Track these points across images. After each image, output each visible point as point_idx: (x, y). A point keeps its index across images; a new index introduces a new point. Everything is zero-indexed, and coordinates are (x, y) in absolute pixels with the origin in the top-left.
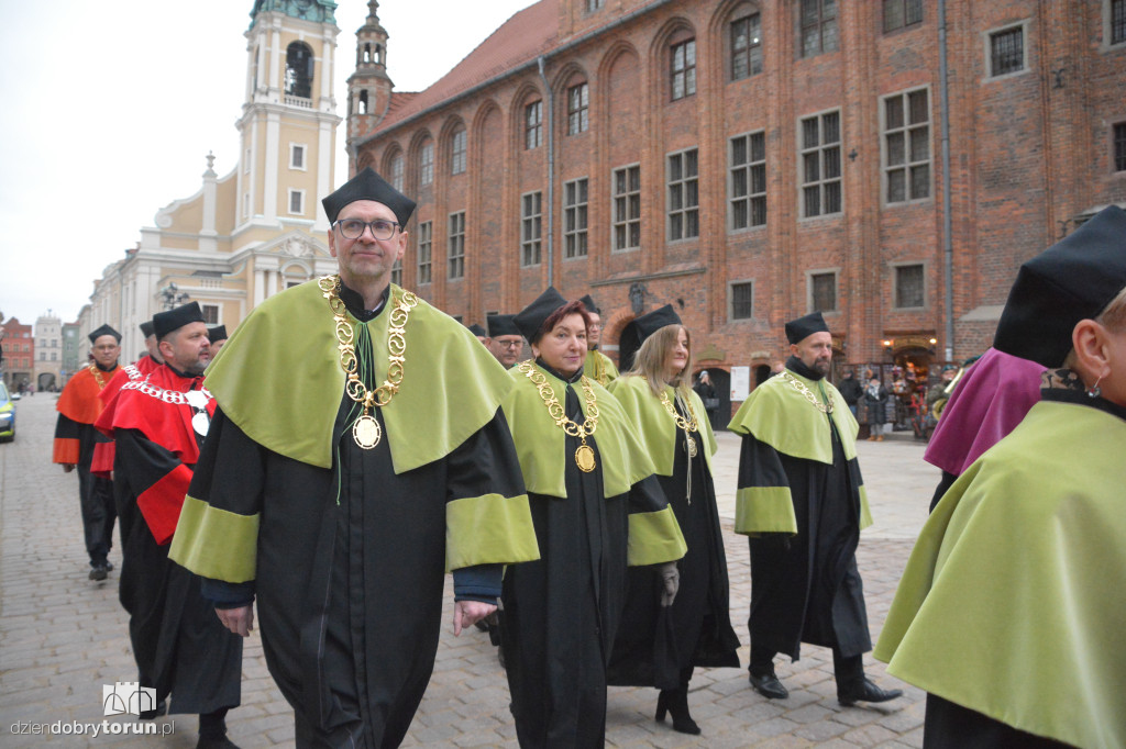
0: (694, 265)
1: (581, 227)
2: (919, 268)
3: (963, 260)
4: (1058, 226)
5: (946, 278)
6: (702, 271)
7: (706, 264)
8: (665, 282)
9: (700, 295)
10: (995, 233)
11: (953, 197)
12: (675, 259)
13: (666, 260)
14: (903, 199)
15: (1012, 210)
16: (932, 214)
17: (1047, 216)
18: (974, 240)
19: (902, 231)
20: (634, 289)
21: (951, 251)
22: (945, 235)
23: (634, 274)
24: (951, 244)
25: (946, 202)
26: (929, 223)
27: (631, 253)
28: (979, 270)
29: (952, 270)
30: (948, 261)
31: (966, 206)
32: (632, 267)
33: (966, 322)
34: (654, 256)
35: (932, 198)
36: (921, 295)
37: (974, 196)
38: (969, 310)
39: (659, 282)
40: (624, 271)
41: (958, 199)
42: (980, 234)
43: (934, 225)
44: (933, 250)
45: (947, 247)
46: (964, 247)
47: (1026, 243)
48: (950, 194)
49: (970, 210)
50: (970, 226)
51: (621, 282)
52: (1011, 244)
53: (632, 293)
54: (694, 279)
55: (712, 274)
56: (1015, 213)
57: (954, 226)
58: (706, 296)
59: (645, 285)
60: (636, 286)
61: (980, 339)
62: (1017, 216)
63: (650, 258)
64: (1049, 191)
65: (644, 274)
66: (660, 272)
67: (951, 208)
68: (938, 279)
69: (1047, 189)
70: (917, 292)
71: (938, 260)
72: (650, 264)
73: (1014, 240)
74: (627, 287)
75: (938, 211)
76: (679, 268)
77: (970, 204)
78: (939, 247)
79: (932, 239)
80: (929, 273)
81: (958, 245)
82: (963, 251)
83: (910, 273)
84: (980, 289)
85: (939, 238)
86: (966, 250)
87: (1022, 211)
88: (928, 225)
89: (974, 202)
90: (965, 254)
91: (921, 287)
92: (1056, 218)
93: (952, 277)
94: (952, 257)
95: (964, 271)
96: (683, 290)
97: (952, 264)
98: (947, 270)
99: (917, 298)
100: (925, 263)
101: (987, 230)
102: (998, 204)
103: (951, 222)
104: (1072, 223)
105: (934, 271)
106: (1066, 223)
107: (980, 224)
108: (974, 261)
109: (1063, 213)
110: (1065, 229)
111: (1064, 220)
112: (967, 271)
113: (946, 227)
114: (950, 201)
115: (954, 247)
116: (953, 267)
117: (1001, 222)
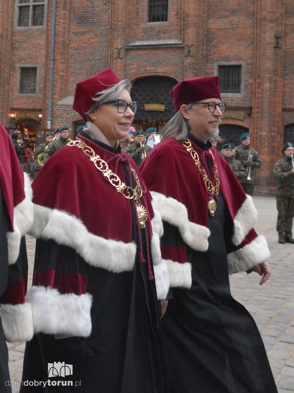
2: (35, 69)
3: (60, 66)
4: (116, 51)
5: (50, 77)
10: (80, 51)
11: (57, 27)
14: (28, 25)
15: (91, 38)
16: (44, 36)
17: (111, 45)
18: (68, 54)
19: (25, 45)
21: (54, 60)
22: (51, 50)
24: (54, 56)
25: (53, 29)
26: (42, 42)
28: (69, 74)
29: (54, 73)
30: (51, 67)
31: (64, 33)
33: (60, 105)
35: (44, 26)
36: (35, 86)
37: (69, 28)
38: (62, 98)
41: (60, 28)
42: (71, 51)
43: (45, 43)
44: (44, 59)
45: (52, 58)
46: (62, 59)
47: (97, 59)
48: (56, 25)
49: (66, 36)
50: (66, 46)
52: (89, 59)
56: (92, 40)
57: (56, 45)
61: (68, 116)
62: (94, 42)
64: (112, 29)
67: (55, 34)
68: (45, 77)
69: (111, 28)
70: (32, 84)
71: (46, 66)
73: (91, 57)
75: (47, 34)
77: (67, 32)
78: (47, 57)
79: (43, 52)
80: (40, 73)
81: (58, 57)
82: (61, 61)
83: (28, 72)
84: (69, 85)
85: (47, 51)
86: (63, 61)
87: (96, 40)
88: (41, 43)
89: (69, 31)
90: (62, 63)
91: (35, 81)
92: (115, 47)
93: (53, 77)
94: (54, 64)
95: (60, 74)
97: (54, 68)
98: (51, 72)
99: (32, 88)
100: (38, 66)
101: (76, 50)
102: (82, 34)
103: (55, 42)
104: (123, 50)
105: (43, 72)
106: (119, 50)
107: (72, 45)
108: (67, 68)
109: (119, 44)
110: (119, 53)
111: (119, 47)
112: (62, 73)
113: (52, 45)
114: (55, 29)
115: (55, 58)
116: (55, 71)
117: (84, 45)
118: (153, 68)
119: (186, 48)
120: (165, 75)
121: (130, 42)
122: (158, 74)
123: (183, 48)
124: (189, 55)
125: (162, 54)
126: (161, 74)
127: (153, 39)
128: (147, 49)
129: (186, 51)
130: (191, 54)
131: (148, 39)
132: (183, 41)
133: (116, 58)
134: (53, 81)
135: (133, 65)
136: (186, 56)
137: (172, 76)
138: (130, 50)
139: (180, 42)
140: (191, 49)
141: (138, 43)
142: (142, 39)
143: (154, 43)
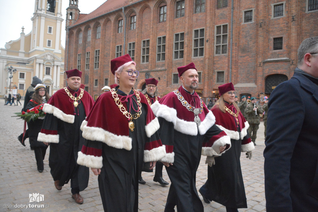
0: (163, 68)
1: (132, 56)
2: (223, 72)
3: (234, 71)
4: (259, 63)
5: (230, 76)
6: (165, 70)
7: (167, 68)
8: (155, 72)
9: (165, 76)
10: (243, 64)
12: (158, 66)
13: (156, 66)
14: (220, 54)
15: (248, 58)
16: (227, 58)
17: (256, 61)
18: (238, 66)
19: (219, 62)
20: (147, 74)
21: (231, 68)
22: (230, 64)
23: (147, 70)
25: (231, 55)
26: (226, 60)
27: (146, 64)
28: (238, 74)
30: (230, 71)
31: (236, 56)
32: (146, 68)
34: (152, 65)
35: (227, 54)
36: (223, 80)
37: (238, 54)
38: (235, 84)
39: (153, 72)
40: (144, 69)
41: (234, 54)
42: (239, 64)
43: (227, 61)
44: (227, 68)
45: (230, 67)
47: (251, 67)
48: (232, 53)
49: (237, 58)
50: (236, 62)
51: (143, 72)
52: (247, 67)
53: (146, 75)
54: (163, 72)
55: (168, 71)
56: (248, 59)
58: (166, 77)
59: (150, 73)
60: (147, 73)
61: (238, 92)
62: (248, 60)
63: (151, 66)
64: (257, 54)
65: (150, 70)
66: (154, 70)
67: (232, 57)
68: (228, 75)
69: (256, 53)
70: (222, 79)
71: (228, 71)
72: (151, 67)
74: (144, 74)
75: (229, 57)
76: (159, 69)
77: (237, 56)
78: (228, 67)
79: (227, 65)
80: (226, 74)
81: (233, 67)
83: (221, 74)
84: (238, 79)
85: (228, 64)
86: (235, 68)
87: (250, 59)
89: (238, 56)
90: (235, 69)
91: (223, 77)
92: (258, 61)
94: (231, 70)
95: (234, 74)
96: (160, 75)
97: (231, 72)
98: (230, 73)
99: (222, 80)
100: (225, 71)
101: (241, 63)
102: (244, 56)
103: (232, 60)
104: (262, 63)
105: (227, 73)
106: (260, 63)
107: (239, 62)
108: (237, 71)
109: (260, 60)
110: (260, 64)
111: (260, 62)
112: (235, 74)
113: (231, 62)
114: (232, 55)
115: (232, 67)
116: (232, 73)
117: (244, 61)
118: (276, 70)
119: (291, 61)
120: (281, 73)
121: (265, 59)
122: (278, 73)
123: (290, 61)
124: (292, 64)
125: (280, 64)
126: (279, 73)
127: (276, 58)
128: (273, 62)
129: (291, 62)
130: (294, 64)
131: (273, 58)
132: (290, 58)
133: (259, 67)
134: (231, 77)
135: (266, 69)
136: (291, 65)
137: (284, 74)
138: (265, 63)
139: (288, 59)
140: (294, 62)
141: (269, 60)
142: (271, 58)
143: (276, 59)
